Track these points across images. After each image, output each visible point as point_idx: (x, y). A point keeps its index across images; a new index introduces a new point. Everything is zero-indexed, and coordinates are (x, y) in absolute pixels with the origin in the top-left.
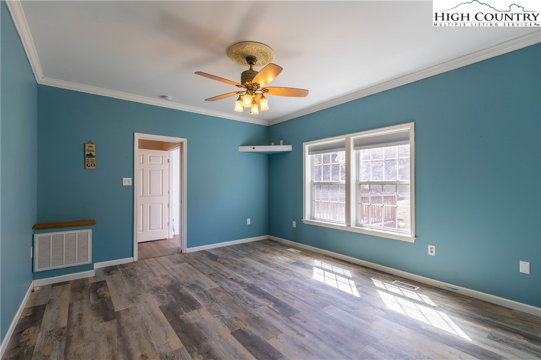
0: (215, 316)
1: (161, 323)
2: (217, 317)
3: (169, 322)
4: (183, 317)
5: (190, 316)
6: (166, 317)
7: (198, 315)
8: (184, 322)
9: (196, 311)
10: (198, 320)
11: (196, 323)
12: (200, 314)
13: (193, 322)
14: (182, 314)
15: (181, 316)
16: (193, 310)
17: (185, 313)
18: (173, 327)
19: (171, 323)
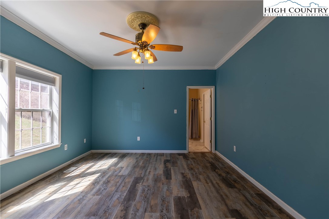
0: (171, 189)
1: (201, 195)
2: (171, 188)
3: (196, 194)
4: (188, 194)
5: (184, 194)
6: (197, 198)
7: (179, 192)
8: (188, 191)
9: (179, 195)
10: (181, 190)
11: (182, 188)
12: (177, 193)
13: (184, 190)
14: (188, 196)
15: (189, 195)
16: (180, 197)
17: (186, 196)
18: (194, 191)
19: (195, 193)
